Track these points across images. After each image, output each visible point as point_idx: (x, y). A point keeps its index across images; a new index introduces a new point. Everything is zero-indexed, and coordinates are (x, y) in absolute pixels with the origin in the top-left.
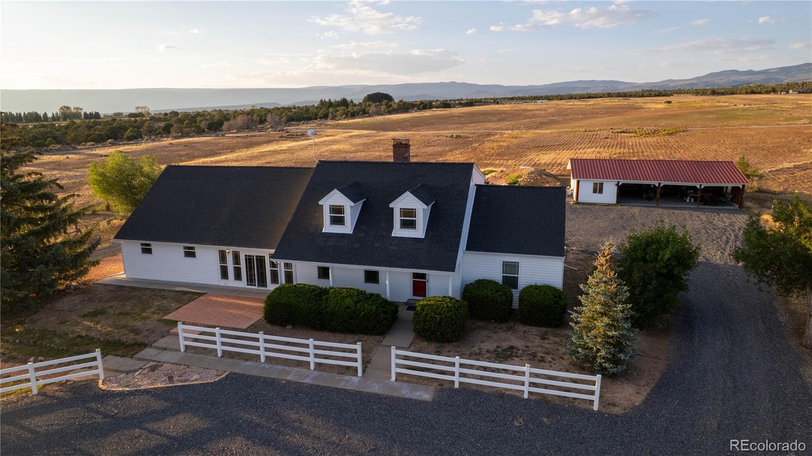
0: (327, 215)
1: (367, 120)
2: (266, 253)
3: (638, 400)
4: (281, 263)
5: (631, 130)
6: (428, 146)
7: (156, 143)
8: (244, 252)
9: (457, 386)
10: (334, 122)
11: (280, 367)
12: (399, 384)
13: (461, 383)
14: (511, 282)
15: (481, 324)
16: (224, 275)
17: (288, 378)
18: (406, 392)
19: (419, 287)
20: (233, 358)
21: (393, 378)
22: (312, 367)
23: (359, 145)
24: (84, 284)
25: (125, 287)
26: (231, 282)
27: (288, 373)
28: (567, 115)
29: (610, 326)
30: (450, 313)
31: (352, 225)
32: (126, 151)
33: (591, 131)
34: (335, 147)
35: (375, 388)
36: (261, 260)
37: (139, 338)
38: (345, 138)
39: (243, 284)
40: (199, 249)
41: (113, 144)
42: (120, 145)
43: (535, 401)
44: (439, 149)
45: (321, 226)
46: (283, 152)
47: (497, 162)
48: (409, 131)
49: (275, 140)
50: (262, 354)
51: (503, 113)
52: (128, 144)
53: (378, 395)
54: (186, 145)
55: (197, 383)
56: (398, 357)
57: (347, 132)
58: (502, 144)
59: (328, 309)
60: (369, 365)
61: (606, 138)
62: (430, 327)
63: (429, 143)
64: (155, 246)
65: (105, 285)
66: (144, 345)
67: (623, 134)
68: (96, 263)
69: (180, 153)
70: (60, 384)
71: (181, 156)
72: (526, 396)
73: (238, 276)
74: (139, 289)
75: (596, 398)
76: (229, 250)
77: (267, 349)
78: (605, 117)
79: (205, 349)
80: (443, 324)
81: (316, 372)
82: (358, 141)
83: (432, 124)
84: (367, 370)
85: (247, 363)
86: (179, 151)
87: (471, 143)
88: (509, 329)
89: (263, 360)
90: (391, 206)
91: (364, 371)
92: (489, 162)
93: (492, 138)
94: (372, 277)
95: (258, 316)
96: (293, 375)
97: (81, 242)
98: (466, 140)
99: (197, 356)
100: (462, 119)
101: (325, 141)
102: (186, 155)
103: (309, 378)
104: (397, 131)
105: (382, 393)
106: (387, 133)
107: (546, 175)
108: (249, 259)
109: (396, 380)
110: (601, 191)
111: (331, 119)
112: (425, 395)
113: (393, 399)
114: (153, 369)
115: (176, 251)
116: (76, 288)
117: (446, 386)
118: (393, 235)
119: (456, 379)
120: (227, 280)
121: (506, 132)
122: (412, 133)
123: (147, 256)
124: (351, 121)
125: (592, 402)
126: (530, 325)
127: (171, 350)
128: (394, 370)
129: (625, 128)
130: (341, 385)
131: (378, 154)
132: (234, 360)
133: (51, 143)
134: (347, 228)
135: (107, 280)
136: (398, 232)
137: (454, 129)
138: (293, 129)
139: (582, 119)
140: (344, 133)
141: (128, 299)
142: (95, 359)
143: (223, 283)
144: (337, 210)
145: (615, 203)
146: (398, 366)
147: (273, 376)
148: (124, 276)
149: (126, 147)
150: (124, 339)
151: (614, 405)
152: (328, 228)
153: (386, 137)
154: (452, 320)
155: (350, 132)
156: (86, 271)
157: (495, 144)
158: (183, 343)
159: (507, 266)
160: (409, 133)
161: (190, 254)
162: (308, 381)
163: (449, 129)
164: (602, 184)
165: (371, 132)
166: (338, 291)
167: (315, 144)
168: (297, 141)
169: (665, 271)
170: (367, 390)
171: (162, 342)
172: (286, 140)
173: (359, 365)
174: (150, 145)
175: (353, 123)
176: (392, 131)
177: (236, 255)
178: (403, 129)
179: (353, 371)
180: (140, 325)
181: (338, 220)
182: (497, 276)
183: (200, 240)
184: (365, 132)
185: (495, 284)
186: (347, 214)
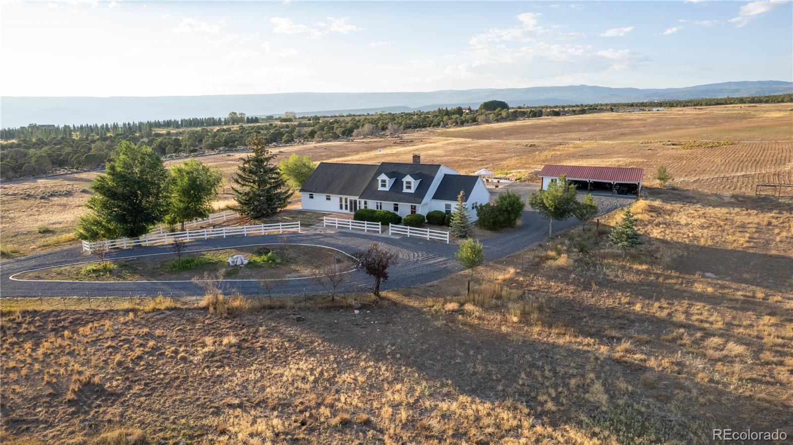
0: (380, 183)
1: (473, 128)
2: (356, 198)
4: (363, 201)
6: (500, 153)
7: (305, 146)
8: (350, 198)
9: (408, 236)
10: (444, 130)
11: (356, 230)
15: (431, 226)
16: (341, 208)
17: (357, 233)
18: (392, 237)
19: (413, 210)
20: (341, 228)
22: (365, 230)
23: (450, 151)
24: (286, 210)
25: (302, 211)
26: (344, 211)
30: (416, 218)
31: (389, 187)
32: (285, 151)
35: (383, 235)
36: (355, 201)
37: (311, 223)
38: (443, 144)
39: (348, 211)
40: (332, 197)
41: (276, 146)
42: (281, 147)
43: (430, 241)
44: (507, 155)
45: (378, 187)
46: (393, 155)
48: (498, 139)
49: (389, 146)
50: (350, 227)
51: (599, 123)
52: (286, 146)
53: (383, 237)
54: (326, 148)
55: (329, 233)
56: (392, 227)
57: (448, 140)
59: (376, 216)
60: (384, 232)
61: (649, 150)
62: (408, 223)
63: (504, 150)
64: (315, 195)
65: (294, 210)
66: (312, 225)
68: (291, 202)
69: (322, 154)
70: (288, 231)
71: (322, 156)
72: (428, 239)
73: (346, 208)
75: (448, 239)
76: (344, 197)
77: (352, 225)
79: (332, 226)
80: (413, 221)
81: (367, 232)
82: (452, 148)
83: (525, 133)
85: (346, 229)
86: (321, 152)
87: (536, 151)
88: (441, 227)
89: (351, 229)
90: (403, 180)
91: (382, 233)
93: (558, 147)
94: (396, 209)
96: (359, 232)
98: (535, 148)
99: (330, 227)
101: (426, 147)
102: (325, 155)
104: (489, 139)
105: (385, 237)
106: (480, 141)
108: (351, 202)
109: (391, 235)
111: (442, 127)
112: (397, 237)
113: (387, 238)
114: (315, 230)
115: (322, 197)
116: (284, 211)
117: (406, 236)
118: (403, 192)
119: (409, 234)
120: (342, 210)
121: (577, 142)
123: (311, 199)
124: (458, 129)
125: (446, 241)
127: (321, 226)
128: (390, 231)
130: (374, 235)
131: (459, 158)
133: (238, 145)
134: (387, 189)
136: (405, 190)
137: (537, 138)
138: (406, 136)
140: (446, 140)
141: (304, 214)
143: (340, 211)
144: (384, 181)
146: (392, 230)
147: (352, 232)
148: (302, 208)
149: (285, 148)
151: (455, 243)
152: (380, 188)
153: (476, 145)
154: (417, 220)
156: (285, 206)
158: (325, 224)
159: (448, 206)
160: (498, 141)
161: (328, 199)
162: (364, 234)
163: (532, 138)
165: (467, 139)
168: (406, 147)
170: (381, 236)
171: (318, 224)
172: (398, 146)
173: (380, 230)
174: (301, 147)
175: (458, 131)
176: (485, 139)
177: (346, 199)
178: (496, 138)
179: (378, 232)
180: (309, 220)
181: (384, 186)
182: (443, 210)
183: (333, 193)
184: (463, 140)
185: (441, 212)
186: (387, 183)
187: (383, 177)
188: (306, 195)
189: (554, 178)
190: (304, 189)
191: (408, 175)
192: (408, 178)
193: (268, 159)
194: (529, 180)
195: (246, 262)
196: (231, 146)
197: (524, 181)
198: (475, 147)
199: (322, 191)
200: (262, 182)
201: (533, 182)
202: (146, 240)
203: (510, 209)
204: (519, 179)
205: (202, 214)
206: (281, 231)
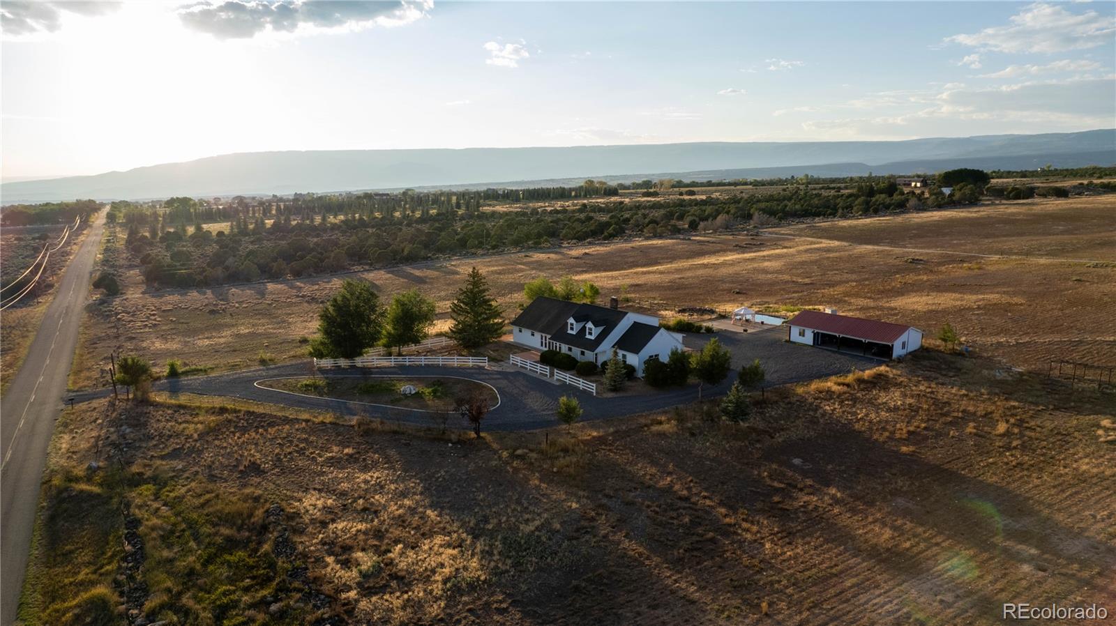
0: (569, 326)
3: (609, 397)
4: (558, 344)
8: (548, 337)
9: (568, 384)
12: (553, 379)
13: (570, 383)
16: (542, 345)
17: (529, 374)
18: (554, 382)
22: (539, 373)
24: (499, 341)
25: (510, 344)
35: (549, 380)
37: (502, 359)
40: (536, 334)
45: (568, 331)
53: (546, 381)
55: (508, 371)
56: (556, 372)
59: (554, 359)
64: (523, 330)
65: (504, 342)
68: (504, 334)
70: (476, 365)
72: (581, 389)
73: (546, 346)
74: (514, 346)
75: (594, 391)
76: (544, 335)
79: (516, 364)
81: (536, 373)
89: (528, 370)
90: (586, 326)
94: (583, 353)
95: (538, 358)
96: (531, 374)
99: (513, 365)
110: (804, 336)
112: (557, 383)
113: (548, 383)
114: (500, 366)
115: (529, 332)
116: (495, 342)
118: (586, 338)
119: (568, 381)
123: (520, 333)
127: (507, 363)
128: (556, 377)
130: (540, 377)
132: (522, 369)
134: (575, 333)
135: (507, 341)
136: (588, 337)
141: (508, 348)
142: (487, 360)
143: (541, 348)
144: (572, 325)
145: (815, 345)
148: (513, 340)
150: (497, 358)
151: (601, 396)
155: (818, 243)
156: (501, 337)
158: (511, 362)
159: (624, 356)
161: (533, 335)
164: (804, 331)
165: (843, 243)
170: (544, 379)
173: (548, 374)
180: (504, 355)
181: (572, 329)
183: (536, 330)
186: (575, 327)
187: (572, 320)
188: (516, 329)
189: (802, 328)
190: (515, 323)
191: (590, 321)
192: (590, 324)
193: (484, 291)
195: (413, 392)
199: (528, 327)
200: (477, 314)
202: (359, 362)
205: (416, 341)
206: (471, 364)
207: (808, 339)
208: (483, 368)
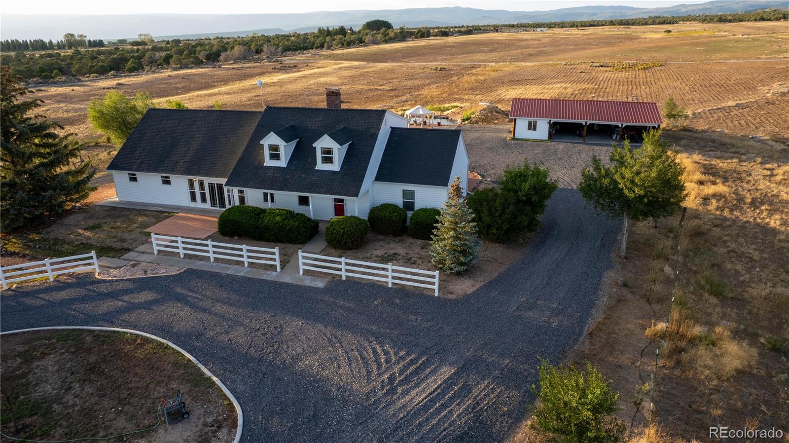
0: (267, 153)
1: (362, 50)
2: (223, 181)
3: (470, 291)
4: (235, 190)
5: (610, 64)
6: (410, 79)
7: (156, 75)
8: (207, 180)
9: (344, 278)
10: (330, 52)
11: (223, 265)
12: (305, 276)
13: (347, 277)
14: (409, 206)
15: (381, 237)
16: (193, 199)
17: (228, 272)
18: (308, 282)
19: (339, 209)
20: (191, 259)
21: (301, 273)
22: (246, 265)
23: (346, 78)
24: (86, 205)
25: (117, 207)
26: (199, 204)
27: (229, 269)
28: (560, 46)
29: (457, 238)
30: (351, 228)
31: (286, 160)
32: (127, 83)
33: (572, 65)
34: (322, 80)
35: (287, 279)
36: (220, 187)
37: (125, 245)
38: (335, 69)
39: (207, 206)
40: (173, 178)
41: (115, 76)
42: (121, 77)
43: (395, 289)
44: (419, 82)
45: (263, 160)
46: (274, 84)
47: (466, 97)
48: (398, 62)
49: (268, 72)
50: (212, 256)
52: (129, 76)
53: (287, 283)
54: (184, 77)
55: (164, 275)
56: (304, 258)
57: (338, 64)
58: (479, 77)
59: (263, 225)
60: (288, 265)
61: (581, 72)
62: (336, 239)
63: (412, 76)
64: (139, 175)
65: (102, 206)
66: (129, 250)
67: (600, 68)
68: (94, 189)
69: (178, 85)
70: (69, 275)
72: (390, 285)
73: (204, 200)
74: (128, 210)
75: (436, 287)
76: (196, 179)
77: (215, 252)
78: (596, 48)
79: (172, 252)
80: (345, 236)
81: (249, 268)
82: (347, 73)
83: (424, 54)
84: (285, 268)
85: (201, 262)
86: (176, 83)
87: (452, 76)
88: (401, 241)
89: (212, 260)
90: (314, 145)
91: (282, 268)
92: (458, 97)
93: (474, 71)
94: (304, 201)
95: (215, 229)
96: (231, 270)
97: (80, 171)
98: (449, 73)
99: (166, 257)
100: (454, 49)
101: (315, 73)
102: (183, 88)
103: (242, 272)
104: (387, 62)
105: (291, 282)
106: (377, 64)
107: (497, 112)
108: (211, 186)
109: (303, 274)
110: (535, 129)
111: (327, 49)
112: (320, 284)
113: (297, 286)
114: (134, 266)
115: (154, 179)
116: (80, 208)
117: (337, 278)
118: (316, 168)
119: (344, 274)
120: (195, 203)
121: (491, 64)
122: (401, 64)
123: (133, 183)
124: (346, 51)
125: (433, 290)
126: (417, 238)
127: (147, 253)
128: (302, 268)
129: (606, 61)
130: (264, 277)
131: (361, 87)
132: (192, 260)
133: (57, 75)
134: (282, 163)
135: (103, 202)
136: (320, 166)
137: (442, 60)
138: (288, 60)
139: (572, 50)
140: (336, 64)
141: (119, 217)
142: (91, 258)
143: (192, 205)
144: (274, 148)
145: (547, 139)
146: (304, 264)
147: (217, 271)
148: (117, 199)
149: (128, 79)
150: (114, 245)
151: (451, 293)
152: (268, 162)
153: (374, 69)
154: (352, 233)
155: (341, 63)
156: (86, 196)
157: (474, 78)
158: (156, 249)
159: (408, 194)
160: (397, 64)
161: (166, 182)
162: (241, 274)
163: (437, 61)
164: (535, 122)
165: (361, 63)
166: (272, 212)
167: (304, 77)
168: (288, 73)
169: (524, 198)
170: (281, 281)
171: (141, 248)
172: (279, 72)
173: (277, 263)
174: (151, 77)
175: (347, 53)
176: (382, 62)
177: (201, 184)
178: (393, 61)
179: (273, 267)
180: (126, 236)
181: (275, 157)
182: (399, 201)
183: (174, 171)
184: (356, 63)
185: (394, 207)
186: (282, 152)
187: (272, 139)
188: (122, 177)
189: (532, 119)
190: (115, 165)
191: (326, 136)
192: (325, 142)
194: (483, 121)
196: (46, 77)
197: (477, 122)
198: (376, 72)
199: (152, 168)
200: (21, 159)
201: (489, 123)
203: (535, 198)
204: (467, 119)
206: (51, 276)
207: (543, 130)
208: (85, 280)
